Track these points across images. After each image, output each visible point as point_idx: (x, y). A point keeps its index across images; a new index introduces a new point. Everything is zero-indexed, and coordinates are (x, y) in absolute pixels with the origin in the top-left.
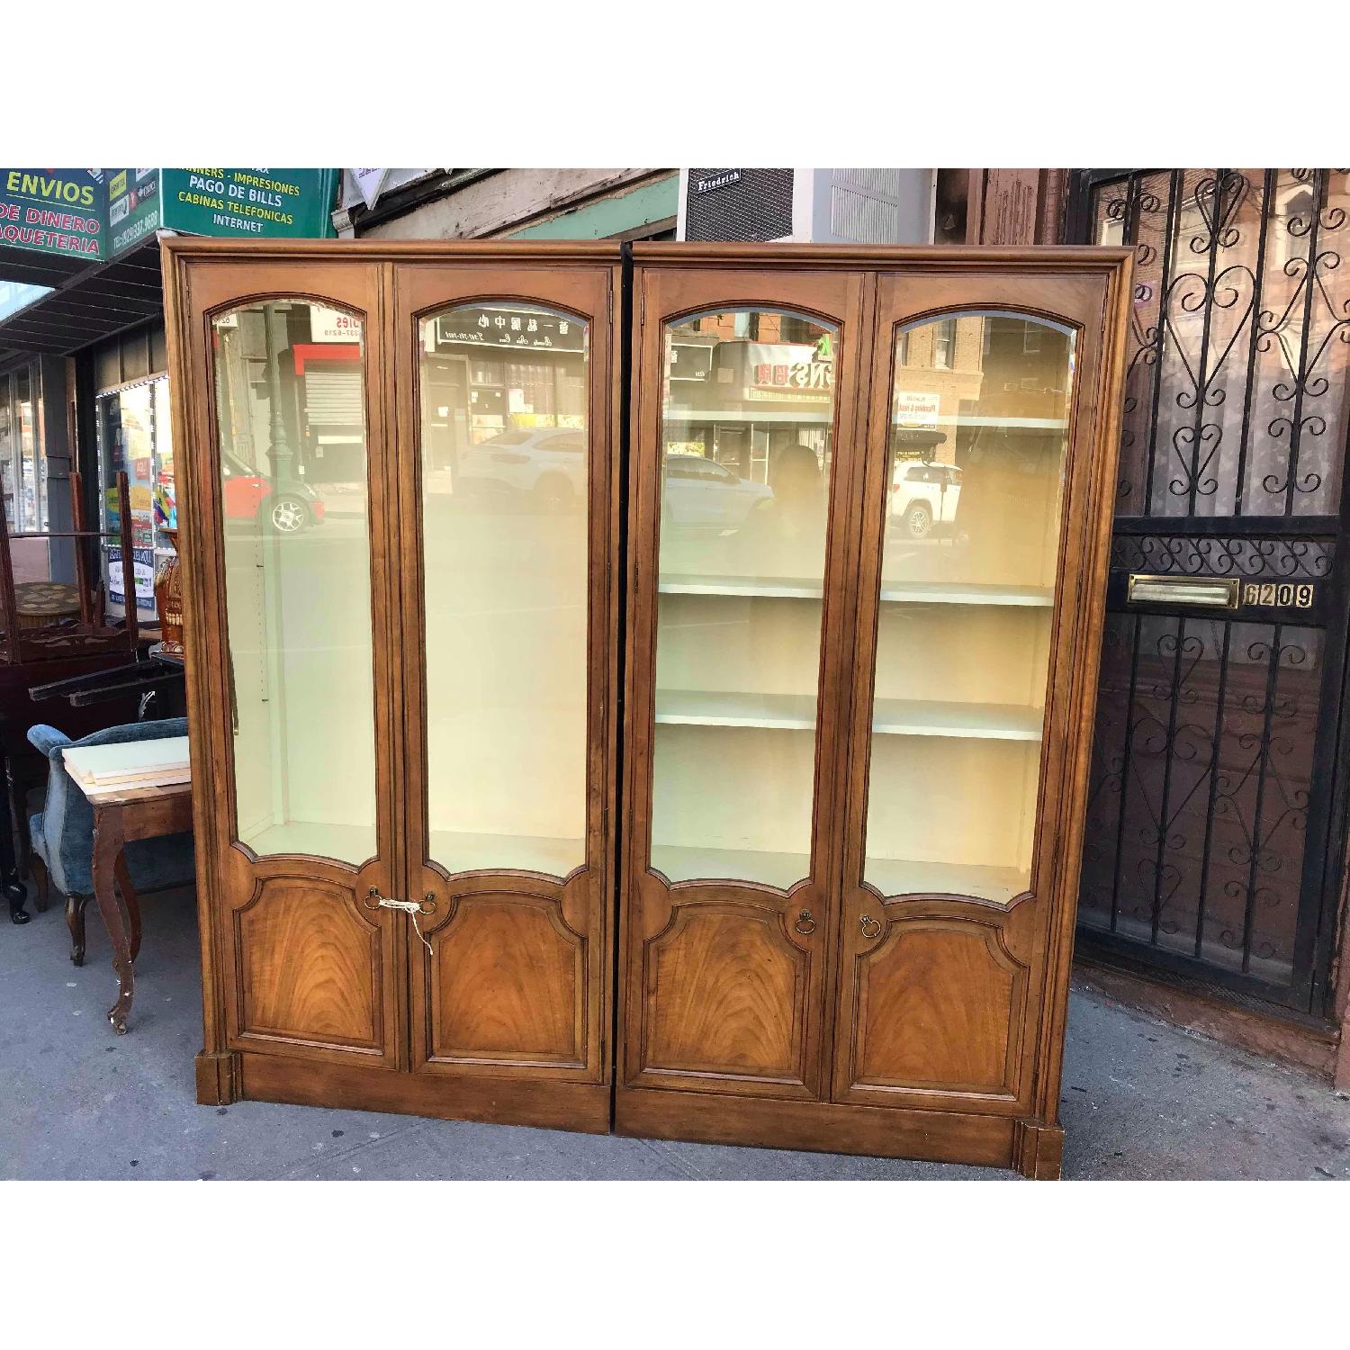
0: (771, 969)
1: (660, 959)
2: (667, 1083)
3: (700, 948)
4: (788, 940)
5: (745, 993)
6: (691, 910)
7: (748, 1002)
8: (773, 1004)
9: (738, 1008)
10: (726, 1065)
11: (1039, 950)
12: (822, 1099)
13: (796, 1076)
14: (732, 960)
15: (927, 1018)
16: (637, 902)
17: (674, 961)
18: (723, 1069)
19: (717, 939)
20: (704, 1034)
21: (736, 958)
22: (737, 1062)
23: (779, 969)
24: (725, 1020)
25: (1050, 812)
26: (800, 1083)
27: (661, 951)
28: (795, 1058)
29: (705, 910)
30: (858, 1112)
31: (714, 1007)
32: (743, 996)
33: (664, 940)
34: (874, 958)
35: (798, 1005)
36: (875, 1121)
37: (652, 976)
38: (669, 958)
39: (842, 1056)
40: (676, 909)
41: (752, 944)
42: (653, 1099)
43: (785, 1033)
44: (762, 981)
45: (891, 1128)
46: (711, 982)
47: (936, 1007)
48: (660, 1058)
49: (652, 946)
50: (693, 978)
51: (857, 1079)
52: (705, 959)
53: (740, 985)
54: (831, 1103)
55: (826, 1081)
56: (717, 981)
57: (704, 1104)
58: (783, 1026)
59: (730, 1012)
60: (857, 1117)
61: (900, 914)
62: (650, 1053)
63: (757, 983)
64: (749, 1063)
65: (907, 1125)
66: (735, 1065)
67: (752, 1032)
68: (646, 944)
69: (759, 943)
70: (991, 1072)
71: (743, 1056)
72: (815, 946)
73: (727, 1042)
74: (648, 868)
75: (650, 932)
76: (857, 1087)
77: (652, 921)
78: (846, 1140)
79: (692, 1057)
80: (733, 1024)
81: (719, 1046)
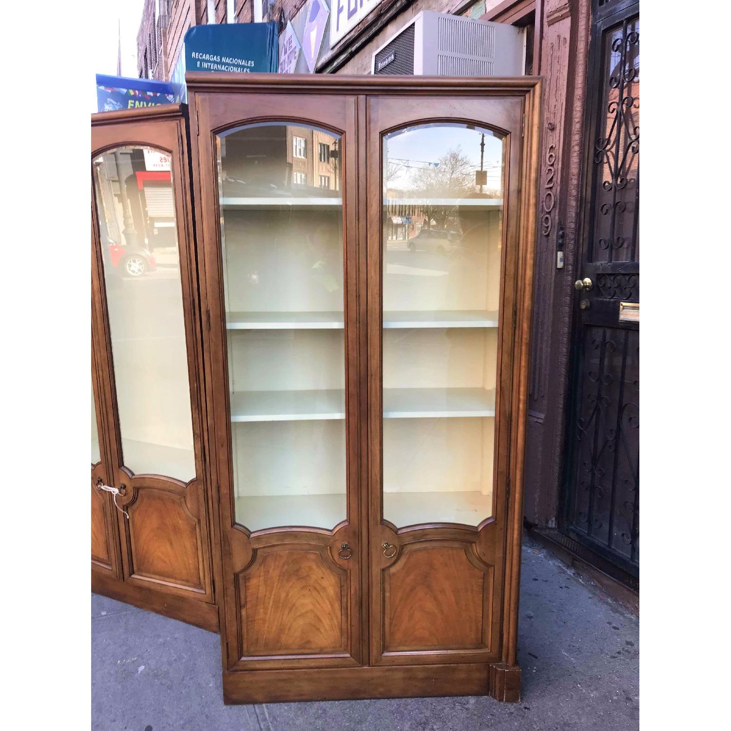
0: (325, 583)
1: (247, 584)
2: (258, 666)
3: (274, 573)
4: (334, 562)
5: (307, 601)
6: (268, 550)
7: (310, 607)
8: (327, 607)
9: (303, 611)
10: (298, 649)
11: (499, 554)
12: (363, 664)
13: (345, 651)
14: (298, 580)
15: (430, 605)
16: (227, 548)
17: (256, 584)
18: (296, 652)
19: (286, 567)
20: (281, 630)
21: (300, 578)
22: (305, 647)
23: (329, 583)
24: (295, 620)
25: (503, 465)
26: (348, 655)
27: (247, 579)
28: (344, 640)
29: (275, 549)
30: (388, 670)
31: (286, 612)
32: (305, 602)
33: (248, 571)
34: (393, 570)
35: (344, 604)
36: (399, 675)
37: (242, 596)
38: (254, 582)
39: (376, 635)
40: (255, 551)
41: (310, 568)
42: (248, 678)
43: (336, 624)
44: (318, 592)
45: (410, 678)
46: (283, 595)
47: (435, 599)
48: (252, 649)
49: (241, 575)
50: (271, 594)
51: (385, 648)
52: (278, 580)
53: (304, 595)
54: (369, 666)
55: (365, 652)
56: (287, 595)
57: (284, 676)
58: (334, 618)
59: (298, 614)
60: (387, 674)
61: (407, 540)
62: (245, 646)
63: (315, 593)
64: (313, 646)
65: (421, 675)
66: (304, 648)
67: (314, 626)
68: (236, 576)
69: (314, 567)
70: (473, 636)
71: (308, 642)
72: (352, 566)
73: (298, 634)
74: (234, 523)
75: (238, 567)
76: (386, 654)
77: (239, 560)
78: (381, 690)
79: (274, 646)
80: (301, 622)
81: (292, 637)
